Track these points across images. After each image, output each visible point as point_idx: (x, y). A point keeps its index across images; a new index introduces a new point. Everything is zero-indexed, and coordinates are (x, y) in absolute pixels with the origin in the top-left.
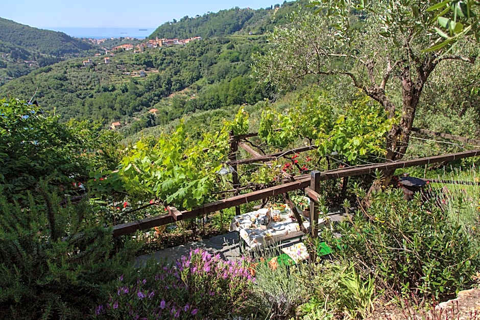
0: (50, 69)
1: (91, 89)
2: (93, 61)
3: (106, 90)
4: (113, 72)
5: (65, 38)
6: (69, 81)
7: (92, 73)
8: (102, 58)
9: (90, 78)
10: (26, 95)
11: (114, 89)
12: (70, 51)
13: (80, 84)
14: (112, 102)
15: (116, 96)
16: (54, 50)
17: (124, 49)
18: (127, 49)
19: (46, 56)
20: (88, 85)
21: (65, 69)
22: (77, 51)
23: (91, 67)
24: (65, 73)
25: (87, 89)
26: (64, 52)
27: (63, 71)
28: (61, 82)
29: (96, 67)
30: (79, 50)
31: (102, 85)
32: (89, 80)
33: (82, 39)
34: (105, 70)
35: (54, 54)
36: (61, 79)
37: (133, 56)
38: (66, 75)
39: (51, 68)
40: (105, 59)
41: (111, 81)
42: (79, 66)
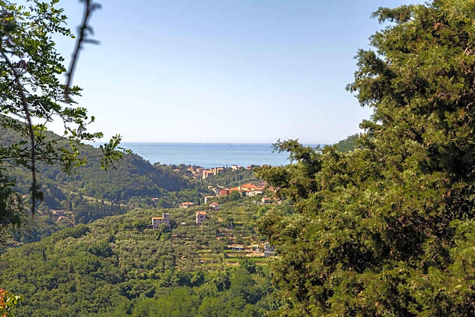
0: (85, 231)
1: (154, 277)
2: (172, 217)
3: (184, 281)
4: (207, 244)
5: (138, 164)
6: (113, 258)
7: (164, 244)
8: (191, 213)
9: (157, 254)
10: (27, 281)
11: (201, 281)
12: (142, 193)
13: (134, 266)
14: (189, 311)
15: (201, 298)
16: (112, 188)
17: (244, 193)
18: (250, 194)
19: (92, 200)
20: (149, 268)
21: (113, 232)
22: (156, 193)
23: (166, 230)
24: (112, 239)
25: (146, 277)
26: (131, 193)
27: (107, 236)
28: (99, 259)
29: (175, 232)
30: (161, 190)
31: (179, 270)
32: (154, 257)
33: (174, 167)
34: (192, 238)
35: (110, 198)
36: (99, 253)
37: (257, 210)
38: (112, 244)
39: (88, 230)
40: (197, 213)
41: (200, 263)
42: (141, 227)
